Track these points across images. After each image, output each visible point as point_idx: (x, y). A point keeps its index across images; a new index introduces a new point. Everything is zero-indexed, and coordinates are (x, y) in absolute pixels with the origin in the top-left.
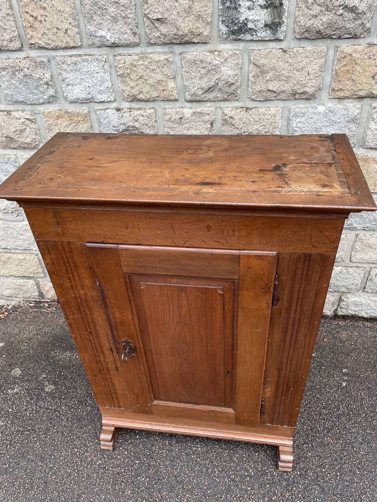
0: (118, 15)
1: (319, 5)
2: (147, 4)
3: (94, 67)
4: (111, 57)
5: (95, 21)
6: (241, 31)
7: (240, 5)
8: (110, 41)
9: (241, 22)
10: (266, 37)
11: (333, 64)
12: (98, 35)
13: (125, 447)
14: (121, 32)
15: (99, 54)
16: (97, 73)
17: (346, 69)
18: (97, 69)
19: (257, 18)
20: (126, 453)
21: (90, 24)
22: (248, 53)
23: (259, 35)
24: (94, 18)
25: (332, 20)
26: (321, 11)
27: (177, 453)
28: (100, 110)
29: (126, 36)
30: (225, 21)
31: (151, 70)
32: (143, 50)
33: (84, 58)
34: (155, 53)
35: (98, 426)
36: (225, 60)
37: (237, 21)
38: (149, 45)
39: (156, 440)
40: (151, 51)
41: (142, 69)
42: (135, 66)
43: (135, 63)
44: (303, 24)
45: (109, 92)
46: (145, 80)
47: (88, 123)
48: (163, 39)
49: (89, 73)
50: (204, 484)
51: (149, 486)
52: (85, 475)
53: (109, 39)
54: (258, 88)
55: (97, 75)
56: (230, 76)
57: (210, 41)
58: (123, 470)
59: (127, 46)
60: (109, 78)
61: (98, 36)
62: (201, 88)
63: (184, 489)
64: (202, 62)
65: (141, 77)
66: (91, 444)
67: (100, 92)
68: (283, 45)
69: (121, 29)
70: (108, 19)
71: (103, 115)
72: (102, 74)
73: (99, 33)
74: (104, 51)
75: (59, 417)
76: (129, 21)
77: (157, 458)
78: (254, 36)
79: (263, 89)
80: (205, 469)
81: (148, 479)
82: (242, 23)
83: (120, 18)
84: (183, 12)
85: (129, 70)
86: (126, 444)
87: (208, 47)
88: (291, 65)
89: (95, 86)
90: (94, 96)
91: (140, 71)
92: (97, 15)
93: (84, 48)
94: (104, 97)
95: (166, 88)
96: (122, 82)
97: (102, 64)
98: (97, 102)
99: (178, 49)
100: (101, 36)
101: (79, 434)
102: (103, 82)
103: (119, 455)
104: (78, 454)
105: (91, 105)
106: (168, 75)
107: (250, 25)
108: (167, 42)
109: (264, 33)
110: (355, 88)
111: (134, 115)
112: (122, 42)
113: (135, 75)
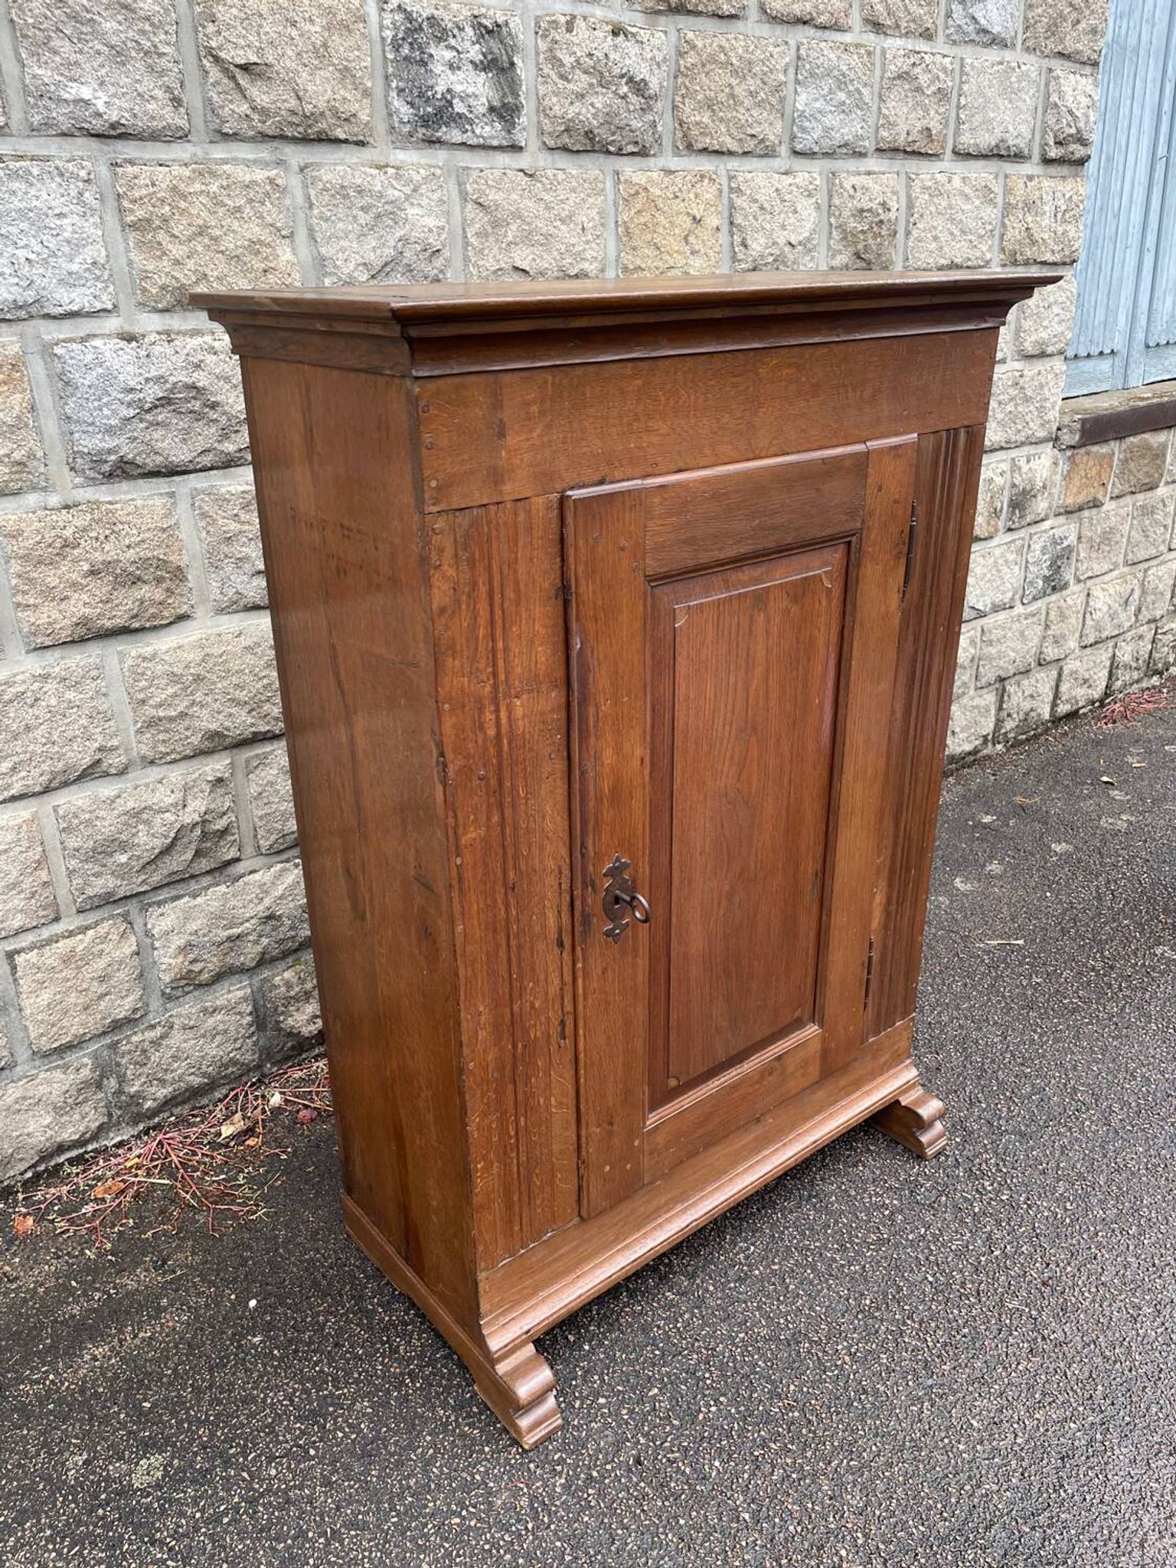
0: (129, 44)
1: (586, 72)
2: (213, 22)
3: (48, 195)
4: (103, 170)
5: (56, 53)
6: (442, 117)
7: (431, 56)
8: (105, 117)
9: (439, 96)
10: (492, 137)
11: (617, 210)
12: (66, 96)
13: (585, 1393)
14: (139, 94)
15: (67, 155)
16: (60, 215)
17: (642, 220)
18: (58, 203)
19: (470, 90)
20: (602, 1401)
21: (38, 60)
22: (458, 176)
23: (478, 131)
24: (52, 44)
25: (611, 106)
26: (591, 85)
27: (719, 1295)
28: (64, 341)
29: (152, 107)
30: (403, 90)
31: (228, 210)
32: (200, 153)
33: (12, 165)
34: (234, 161)
35: (448, 1417)
36: (415, 191)
37: (430, 93)
38: (218, 137)
39: (640, 1314)
40: (223, 156)
41: (204, 205)
42: (183, 197)
43: (182, 186)
44: (559, 114)
45: (98, 278)
46: (212, 239)
47: (24, 390)
48: (259, 121)
49: (31, 214)
50: (841, 1297)
51: (742, 1408)
52: (558, 1544)
53: (101, 111)
54: (491, 264)
55: (58, 223)
56: (430, 231)
57: (372, 141)
58: (642, 1441)
59: (154, 137)
60: (100, 233)
61: (65, 100)
62: (365, 264)
63: (818, 1343)
64: (359, 192)
65: (202, 231)
66: (482, 1469)
67: (70, 280)
68: (524, 161)
69: (138, 86)
70: (98, 53)
71: (82, 357)
72: (76, 219)
73: (68, 89)
74: (82, 146)
75: (288, 1501)
76: (163, 62)
77: (688, 1343)
78: (469, 133)
79: (503, 265)
80: (809, 1271)
81: (721, 1399)
82: (441, 99)
83: (133, 54)
84: (310, 54)
85: (167, 208)
86: (576, 1386)
87: (366, 154)
88: (548, 208)
89: (52, 260)
90: (44, 293)
91: (198, 210)
92: (61, 35)
93: (11, 135)
94: (77, 298)
95: (272, 265)
96: (140, 244)
97: (77, 187)
98: (55, 318)
99: (296, 155)
100: (74, 101)
101: (412, 1482)
102: (77, 245)
103: (591, 1422)
104: (473, 1523)
105: (29, 327)
106: (279, 224)
107: (459, 107)
108: (270, 133)
109: (488, 128)
110: (660, 264)
111: (185, 351)
112: (140, 124)
113: (185, 222)
